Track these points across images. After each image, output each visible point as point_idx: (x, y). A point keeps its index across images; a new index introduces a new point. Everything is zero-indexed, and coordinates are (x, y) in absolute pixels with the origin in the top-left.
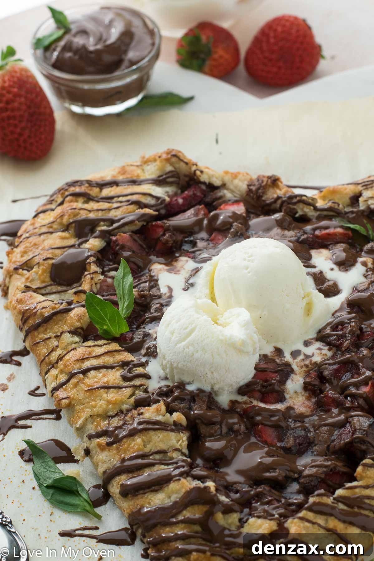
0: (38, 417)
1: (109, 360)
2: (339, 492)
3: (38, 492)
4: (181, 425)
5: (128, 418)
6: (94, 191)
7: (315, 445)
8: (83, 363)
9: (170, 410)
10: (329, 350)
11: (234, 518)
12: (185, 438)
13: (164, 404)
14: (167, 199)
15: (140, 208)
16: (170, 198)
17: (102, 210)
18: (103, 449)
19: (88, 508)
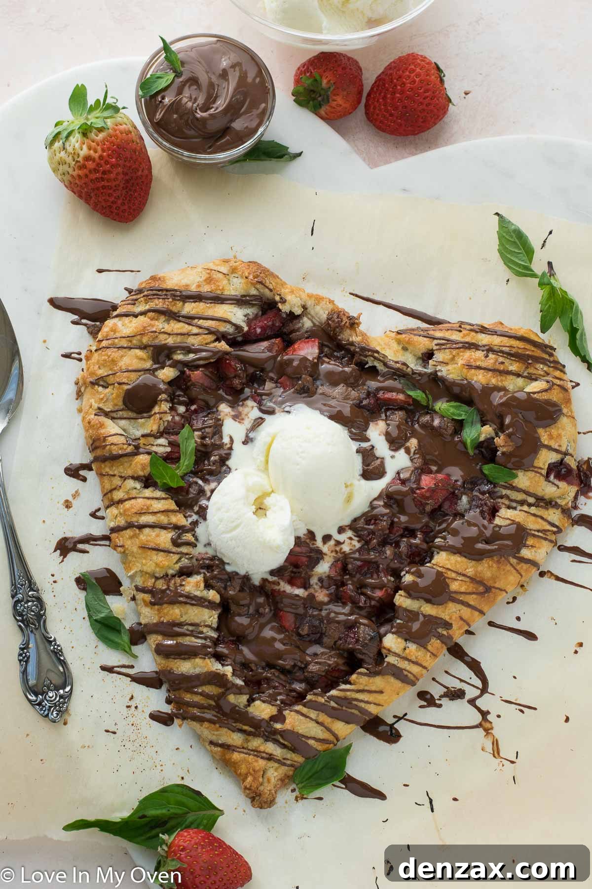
0: (95, 542)
1: (163, 519)
2: (333, 692)
3: (87, 623)
4: (214, 603)
5: (172, 584)
6: (177, 307)
8: (140, 517)
9: (208, 586)
10: (359, 541)
11: (244, 699)
12: (216, 616)
13: (204, 577)
14: (246, 329)
15: (218, 340)
16: (249, 325)
17: (181, 334)
18: (146, 605)
19: (127, 649)
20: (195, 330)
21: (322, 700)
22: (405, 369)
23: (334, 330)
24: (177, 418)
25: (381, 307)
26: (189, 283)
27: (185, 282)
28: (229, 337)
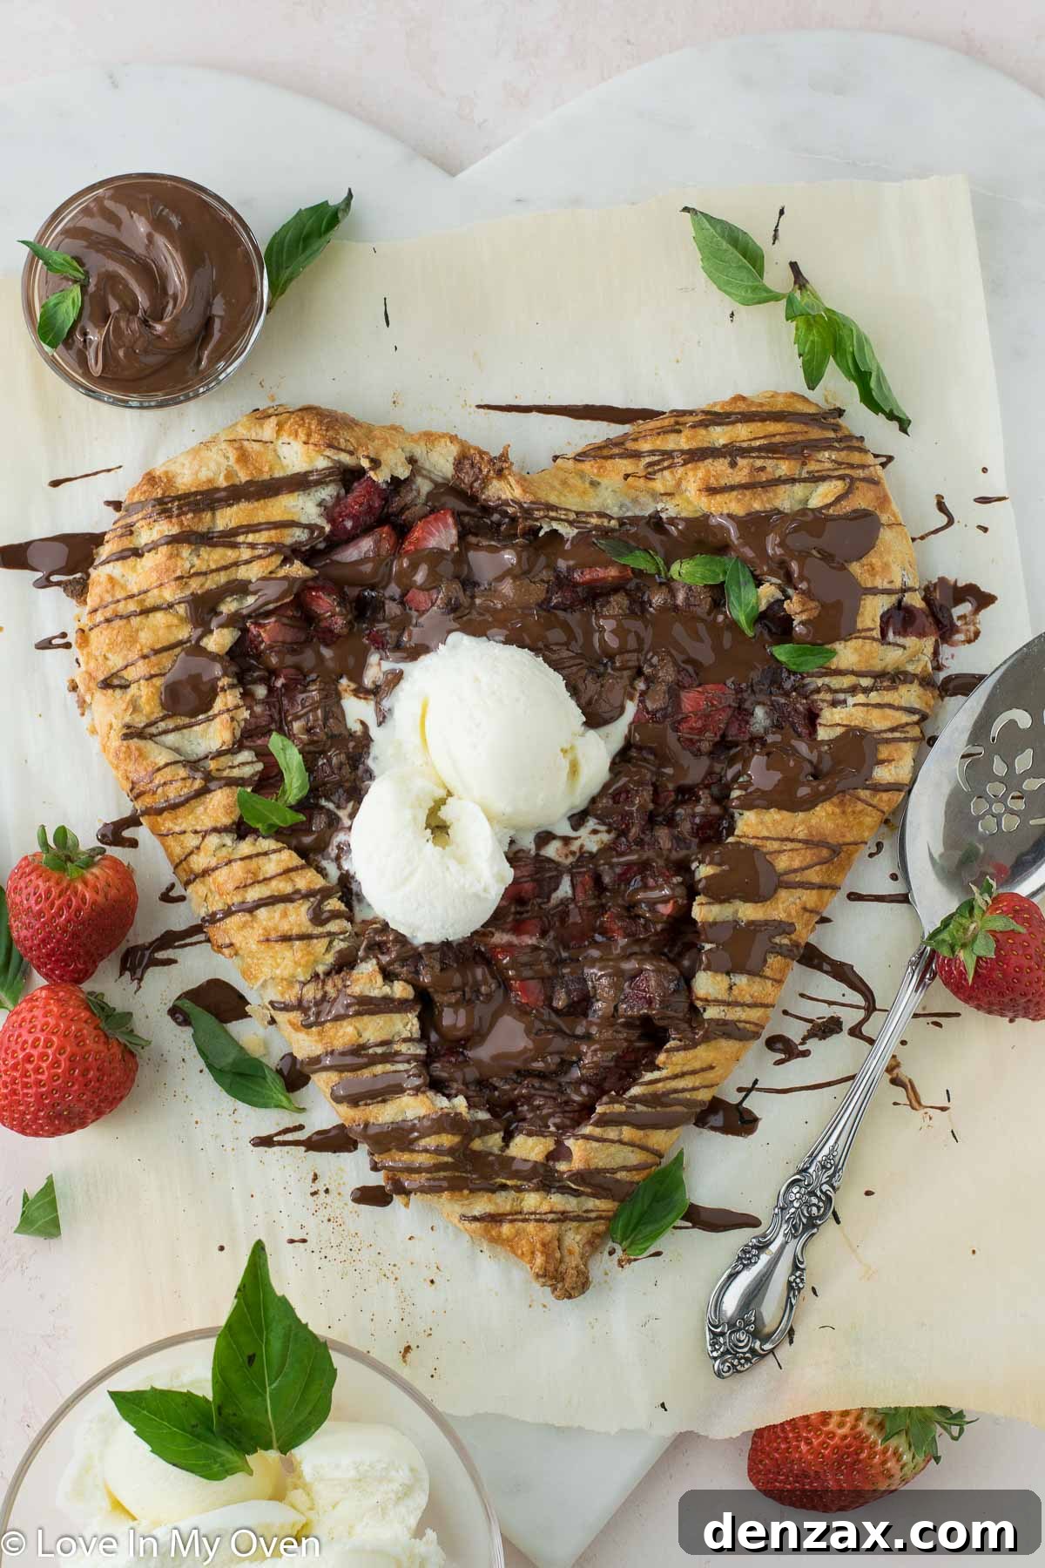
0: (183, 942)
1: (285, 886)
2: (635, 1091)
3: (208, 1077)
4: (406, 1001)
5: (329, 988)
6: (205, 522)
7: (598, 1000)
8: (246, 892)
9: (388, 976)
11: (495, 1140)
12: (415, 1021)
13: (378, 964)
14: (328, 528)
15: (286, 561)
16: (331, 520)
17: (225, 568)
18: (297, 1029)
19: (285, 1103)
20: (246, 554)
21: (619, 1108)
22: (606, 524)
23: (471, 487)
24: (258, 709)
25: (534, 414)
26: (211, 475)
27: (204, 474)
28: (304, 549)
